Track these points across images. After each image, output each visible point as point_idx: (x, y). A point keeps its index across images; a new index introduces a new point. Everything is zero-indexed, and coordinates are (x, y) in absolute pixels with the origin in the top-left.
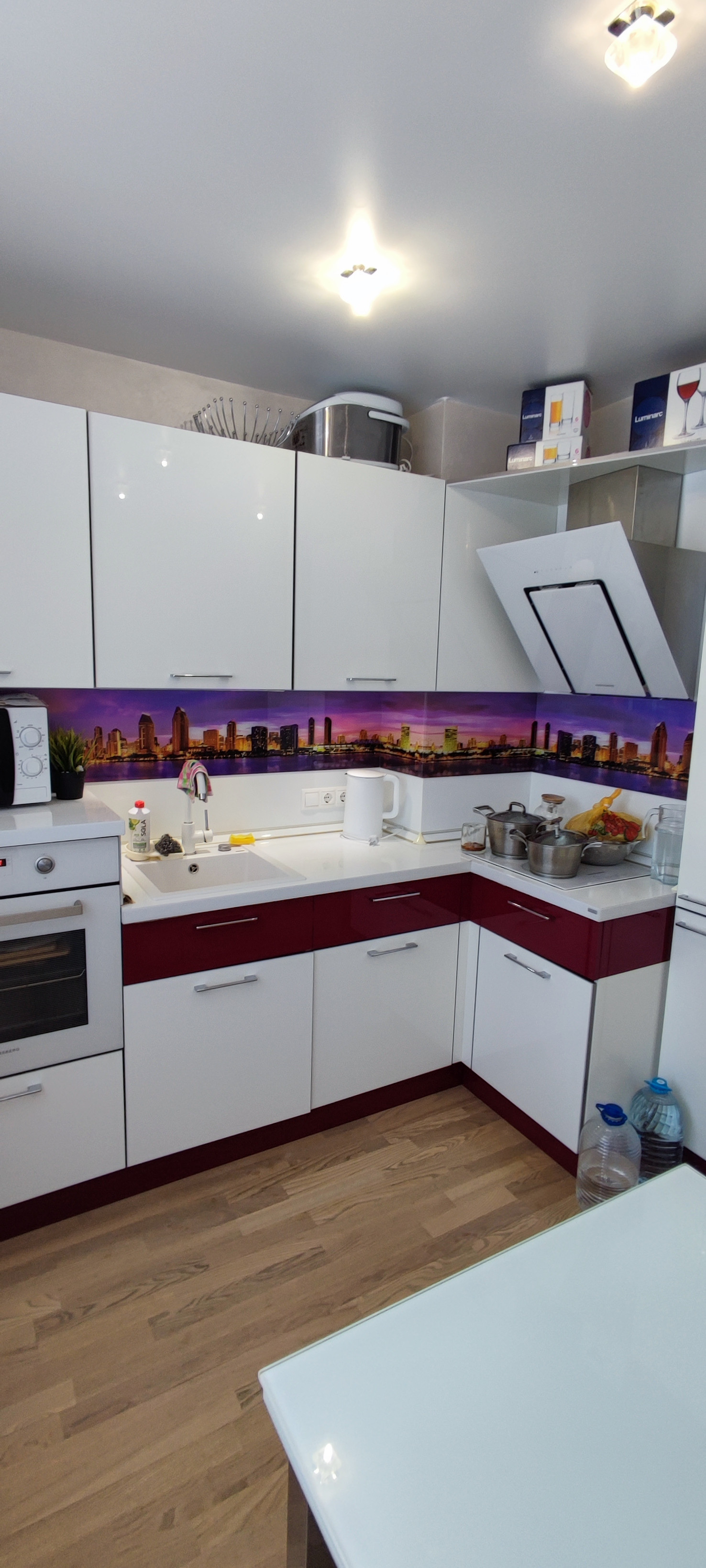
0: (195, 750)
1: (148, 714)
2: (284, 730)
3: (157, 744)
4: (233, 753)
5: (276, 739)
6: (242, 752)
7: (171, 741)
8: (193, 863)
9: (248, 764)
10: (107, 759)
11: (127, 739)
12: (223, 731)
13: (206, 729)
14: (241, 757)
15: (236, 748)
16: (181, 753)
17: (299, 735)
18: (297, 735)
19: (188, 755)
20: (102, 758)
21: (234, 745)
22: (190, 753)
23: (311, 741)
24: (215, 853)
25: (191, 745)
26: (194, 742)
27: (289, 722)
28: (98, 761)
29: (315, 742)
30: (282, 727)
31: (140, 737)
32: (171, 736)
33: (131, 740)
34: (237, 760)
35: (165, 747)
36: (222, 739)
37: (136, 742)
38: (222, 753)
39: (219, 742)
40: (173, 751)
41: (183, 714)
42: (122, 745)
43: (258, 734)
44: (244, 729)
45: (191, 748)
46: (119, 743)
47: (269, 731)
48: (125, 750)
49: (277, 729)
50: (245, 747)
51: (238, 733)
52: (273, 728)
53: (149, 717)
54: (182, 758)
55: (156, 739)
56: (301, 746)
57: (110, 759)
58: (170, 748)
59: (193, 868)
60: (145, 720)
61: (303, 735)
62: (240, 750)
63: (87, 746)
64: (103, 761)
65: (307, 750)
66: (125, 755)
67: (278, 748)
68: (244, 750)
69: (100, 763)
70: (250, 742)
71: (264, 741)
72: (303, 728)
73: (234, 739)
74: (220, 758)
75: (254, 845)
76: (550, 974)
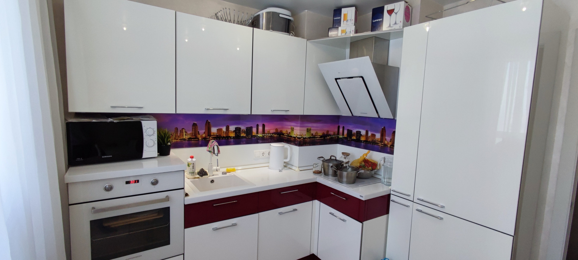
0: (213, 136)
1: (196, 123)
2: (247, 128)
3: (199, 134)
4: (228, 137)
5: (244, 132)
6: (231, 137)
7: (204, 133)
8: (212, 179)
9: (233, 141)
10: (180, 140)
11: (188, 132)
12: (224, 129)
13: (218, 128)
14: (231, 139)
15: (229, 135)
16: (208, 137)
17: (253, 130)
18: (252, 131)
19: (211, 138)
20: (177, 139)
21: (228, 134)
22: (211, 137)
23: (257, 132)
24: (221, 175)
25: (212, 134)
26: (213, 133)
27: (249, 126)
28: (176, 141)
29: (259, 133)
30: (246, 128)
31: (193, 131)
32: (204, 131)
33: (189, 132)
34: (230, 140)
35: (202, 135)
36: (224, 132)
37: (191, 133)
38: (224, 137)
39: (223, 133)
40: (205, 136)
41: (209, 123)
42: (185, 134)
43: (238, 130)
44: (232, 128)
45: (212, 135)
46: (184, 133)
47: (242, 129)
48: (187, 136)
49: (244, 128)
50: (232, 135)
51: (230, 130)
52: (243, 128)
53: (196, 124)
54: (208, 139)
55: (199, 132)
56: (253, 134)
57: (181, 139)
58: (204, 135)
59: (212, 181)
60: (194, 125)
61: (254, 130)
62: (231, 136)
63: (172, 135)
64: (178, 140)
65: (255, 136)
66: (187, 138)
67: (245, 135)
68: (232, 136)
69: (177, 141)
70: (234, 133)
71: (240, 133)
72: (254, 128)
73: (228, 132)
74: (223, 139)
75: (236, 172)
76: (346, 220)
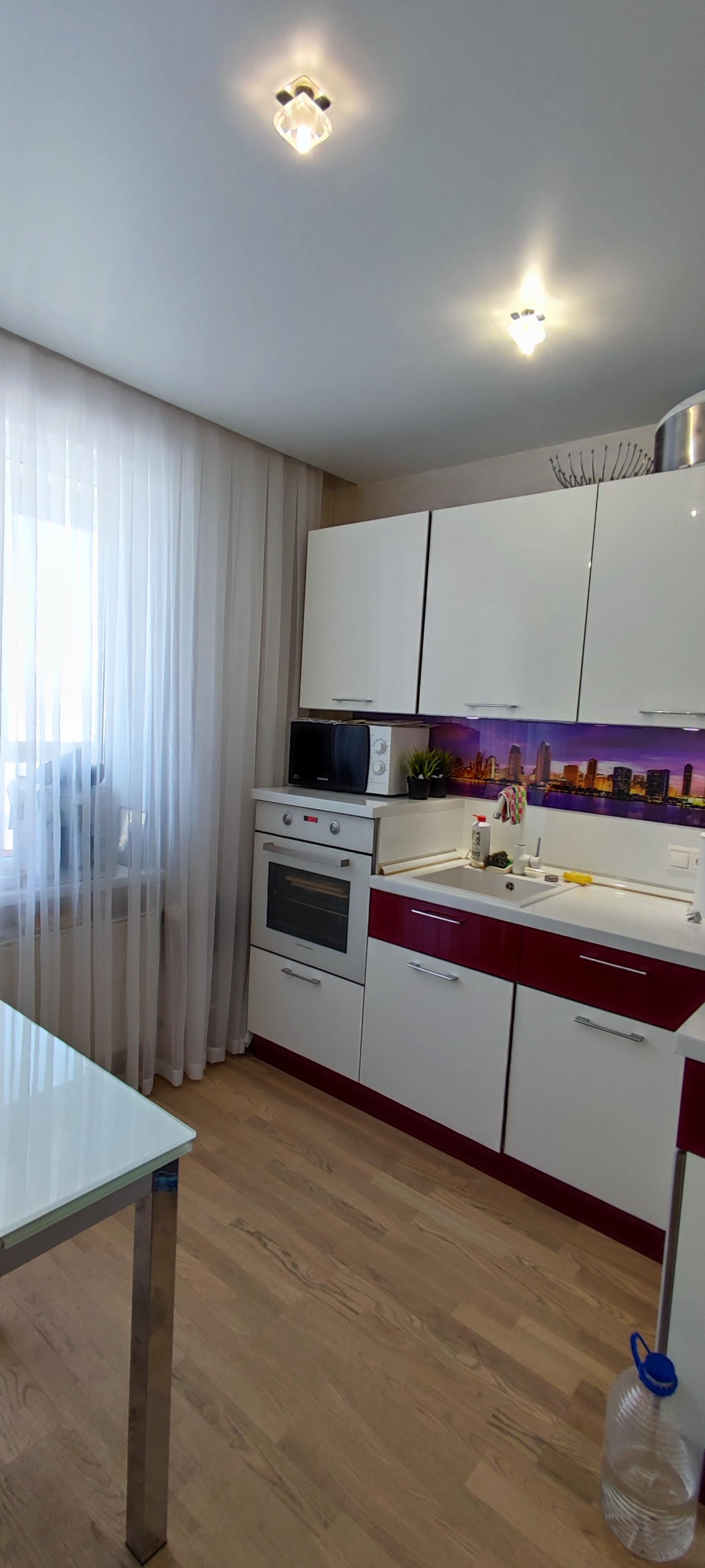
0: (554, 783)
1: (518, 745)
2: (651, 773)
3: (523, 773)
4: (591, 791)
5: (641, 784)
6: (601, 791)
7: (535, 772)
8: (511, 881)
9: (606, 805)
10: (484, 780)
11: (500, 765)
12: (583, 768)
13: (566, 764)
14: (599, 796)
15: (595, 787)
16: (542, 783)
17: (671, 782)
18: (668, 782)
19: (548, 786)
20: (480, 779)
21: (593, 784)
22: (550, 785)
23: (686, 790)
24: (541, 880)
25: (552, 777)
26: (555, 776)
27: (658, 764)
28: (477, 781)
29: (691, 793)
30: (649, 771)
31: (510, 765)
32: (535, 767)
33: (503, 766)
34: (595, 799)
35: (529, 777)
36: (581, 775)
37: (506, 769)
38: (580, 789)
39: (579, 779)
40: (536, 781)
41: (547, 747)
42: (496, 770)
43: (621, 776)
44: (605, 768)
45: (551, 780)
46: (493, 767)
47: (633, 774)
48: (497, 774)
49: (642, 773)
50: (605, 787)
51: (598, 772)
52: (639, 770)
53: (518, 748)
54: (542, 788)
55: (522, 767)
56: (671, 794)
57: (487, 780)
58: (533, 778)
59: (510, 885)
60: (515, 750)
61: (676, 783)
62: (599, 789)
63: (470, 767)
64: (481, 781)
65: (680, 801)
66: (497, 779)
67: (642, 793)
68: (603, 790)
69: (478, 783)
70: (611, 783)
71: (627, 783)
72: (676, 774)
73: (594, 776)
74: (578, 794)
